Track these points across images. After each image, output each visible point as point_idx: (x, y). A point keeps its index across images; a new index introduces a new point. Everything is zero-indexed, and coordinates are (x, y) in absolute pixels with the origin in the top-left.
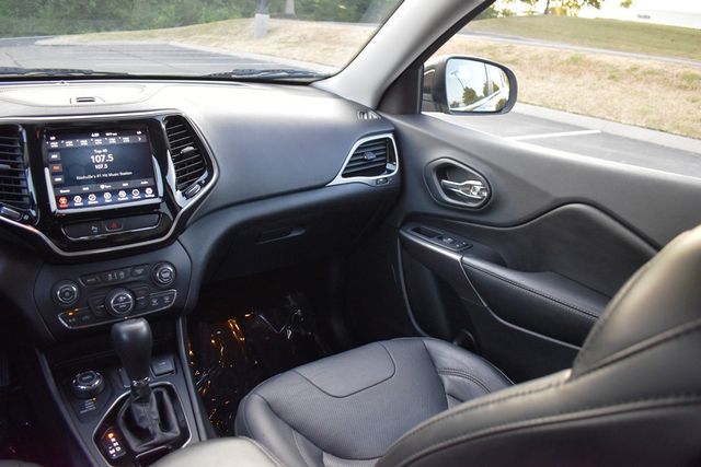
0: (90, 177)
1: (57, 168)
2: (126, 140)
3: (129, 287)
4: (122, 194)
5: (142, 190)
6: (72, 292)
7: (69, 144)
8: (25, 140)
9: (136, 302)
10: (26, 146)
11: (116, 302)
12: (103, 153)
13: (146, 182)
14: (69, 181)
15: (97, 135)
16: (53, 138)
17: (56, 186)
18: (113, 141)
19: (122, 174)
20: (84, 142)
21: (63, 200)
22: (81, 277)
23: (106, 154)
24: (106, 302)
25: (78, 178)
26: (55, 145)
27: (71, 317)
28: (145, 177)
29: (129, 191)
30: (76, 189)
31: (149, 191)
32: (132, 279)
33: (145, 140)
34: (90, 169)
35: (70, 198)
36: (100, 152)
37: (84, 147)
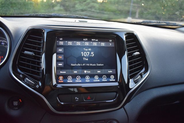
0: (79, 65)
1: (61, 57)
2: (103, 44)
4: (96, 77)
5: (108, 76)
7: (70, 43)
8: (45, 41)
10: (45, 43)
12: (88, 51)
13: (111, 72)
14: (66, 66)
15: (86, 39)
16: (61, 39)
18: (95, 44)
19: (98, 65)
20: (78, 43)
21: (61, 78)
23: (90, 52)
25: (72, 65)
26: (61, 43)
28: (111, 68)
29: (100, 76)
30: (69, 71)
31: (112, 77)
33: (113, 46)
34: (80, 59)
35: (65, 77)
36: (87, 50)
37: (78, 46)
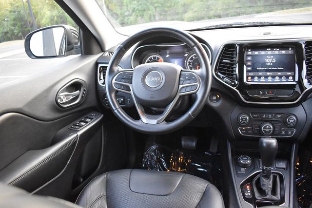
0: (263, 68)
1: (249, 63)
2: (283, 52)
3: (272, 122)
4: (277, 78)
5: (287, 77)
6: (246, 119)
7: (256, 53)
8: (238, 52)
9: (274, 130)
10: (238, 54)
11: (265, 128)
12: (271, 58)
13: (290, 74)
14: (254, 70)
15: (270, 49)
16: (250, 50)
17: (248, 71)
18: (277, 52)
19: (278, 68)
20: (263, 53)
21: (250, 78)
22: (252, 113)
23: (272, 58)
24: (260, 127)
25: (258, 69)
26: (250, 53)
27: (244, 130)
28: (290, 71)
29: (280, 77)
30: (256, 74)
31: (291, 78)
32: (274, 119)
33: (293, 53)
34: (264, 65)
35: (253, 77)
36: (270, 57)
37: (263, 55)
